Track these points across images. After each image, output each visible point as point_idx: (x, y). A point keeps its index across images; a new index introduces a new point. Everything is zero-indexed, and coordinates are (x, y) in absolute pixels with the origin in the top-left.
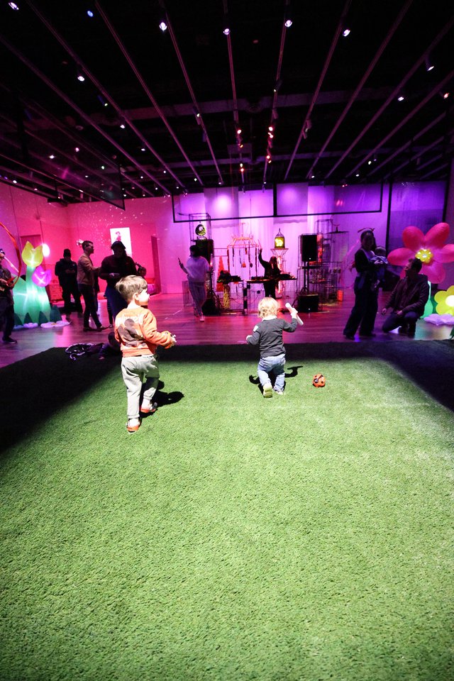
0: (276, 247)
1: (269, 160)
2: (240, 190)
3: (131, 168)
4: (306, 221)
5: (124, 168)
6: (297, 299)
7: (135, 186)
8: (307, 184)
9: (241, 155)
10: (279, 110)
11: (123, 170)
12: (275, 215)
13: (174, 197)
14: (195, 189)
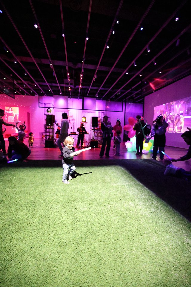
0: (82, 121)
1: (81, 87)
2: (69, 97)
3: (19, 82)
4: (95, 112)
5: (16, 81)
6: (90, 142)
7: (21, 89)
8: (96, 99)
9: (69, 83)
10: (84, 69)
11: (15, 82)
12: (83, 109)
13: (40, 97)
14: (50, 95)
